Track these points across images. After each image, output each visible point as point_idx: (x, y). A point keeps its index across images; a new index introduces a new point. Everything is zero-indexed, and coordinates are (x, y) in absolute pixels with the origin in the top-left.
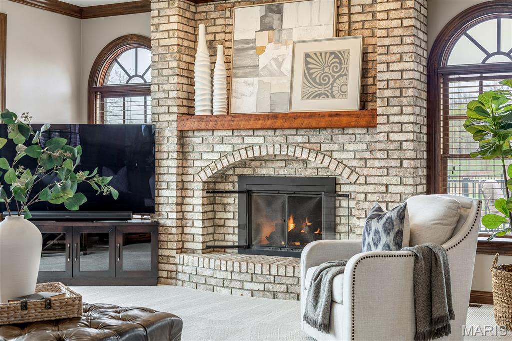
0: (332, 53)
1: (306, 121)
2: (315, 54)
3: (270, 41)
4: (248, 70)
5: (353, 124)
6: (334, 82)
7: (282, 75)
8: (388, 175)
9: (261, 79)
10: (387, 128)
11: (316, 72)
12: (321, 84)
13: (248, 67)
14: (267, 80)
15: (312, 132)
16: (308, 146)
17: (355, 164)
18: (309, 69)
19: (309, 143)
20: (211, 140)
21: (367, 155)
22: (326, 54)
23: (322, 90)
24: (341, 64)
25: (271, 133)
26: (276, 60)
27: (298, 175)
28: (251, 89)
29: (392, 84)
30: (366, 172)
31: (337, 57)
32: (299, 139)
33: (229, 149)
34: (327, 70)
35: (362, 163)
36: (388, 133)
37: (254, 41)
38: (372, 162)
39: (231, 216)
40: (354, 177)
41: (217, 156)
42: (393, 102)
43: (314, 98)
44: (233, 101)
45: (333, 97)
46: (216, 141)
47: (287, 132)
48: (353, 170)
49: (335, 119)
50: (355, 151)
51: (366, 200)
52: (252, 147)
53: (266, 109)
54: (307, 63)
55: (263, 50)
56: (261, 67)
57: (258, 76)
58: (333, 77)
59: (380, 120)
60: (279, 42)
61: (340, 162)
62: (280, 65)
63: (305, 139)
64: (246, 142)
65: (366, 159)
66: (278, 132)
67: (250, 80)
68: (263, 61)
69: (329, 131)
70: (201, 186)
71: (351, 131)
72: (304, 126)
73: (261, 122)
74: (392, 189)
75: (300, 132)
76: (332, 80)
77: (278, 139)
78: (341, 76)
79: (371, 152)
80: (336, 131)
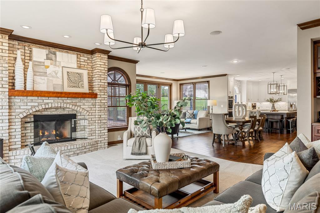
0: (77, 73)
1: (74, 95)
2: (71, 72)
3: (51, 64)
4: (41, 74)
5: (90, 97)
6: (79, 83)
7: (57, 77)
8: (101, 112)
9: (48, 78)
10: (100, 99)
11: (72, 79)
12: (74, 83)
13: (41, 72)
14: (51, 78)
15: (73, 99)
16: (72, 103)
17: (88, 109)
18: (69, 77)
19: (72, 102)
20: (26, 101)
21: (92, 106)
22: (75, 73)
23: (75, 85)
24: (81, 77)
25: (57, 98)
26: (55, 72)
27: (61, 113)
28: (44, 81)
29: (102, 86)
30: (91, 111)
31: (79, 75)
32: (68, 101)
33: (36, 104)
34: (76, 79)
35: (90, 109)
36: (101, 100)
37: (44, 63)
38: (93, 108)
39: (29, 131)
40: (88, 113)
41: (30, 107)
42: (102, 91)
43: (72, 87)
44: (35, 85)
45: (79, 88)
46: (29, 101)
47: (63, 98)
48: (88, 111)
49: (84, 95)
50: (88, 105)
51: (91, 120)
52: (48, 103)
53: (51, 89)
54: (68, 75)
55: (48, 67)
56: (48, 73)
57: (46, 76)
58: (78, 81)
59: (98, 96)
60: (55, 65)
61: (83, 109)
62: (56, 74)
63: (71, 101)
64: (44, 102)
65: (91, 108)
66: (59, 98)
67: (43, 78)
68: (49, 71)
69: (79, 99)
70: (20, 120)
71: (87, 99)
72: (73, 97)
73: (55, 94)
74: (102, 116)
75: (68, 99)
76: (78, 82)
77: (59, 101)
78: (81, 81)
79: (93, 105)
80: (82, 99)
